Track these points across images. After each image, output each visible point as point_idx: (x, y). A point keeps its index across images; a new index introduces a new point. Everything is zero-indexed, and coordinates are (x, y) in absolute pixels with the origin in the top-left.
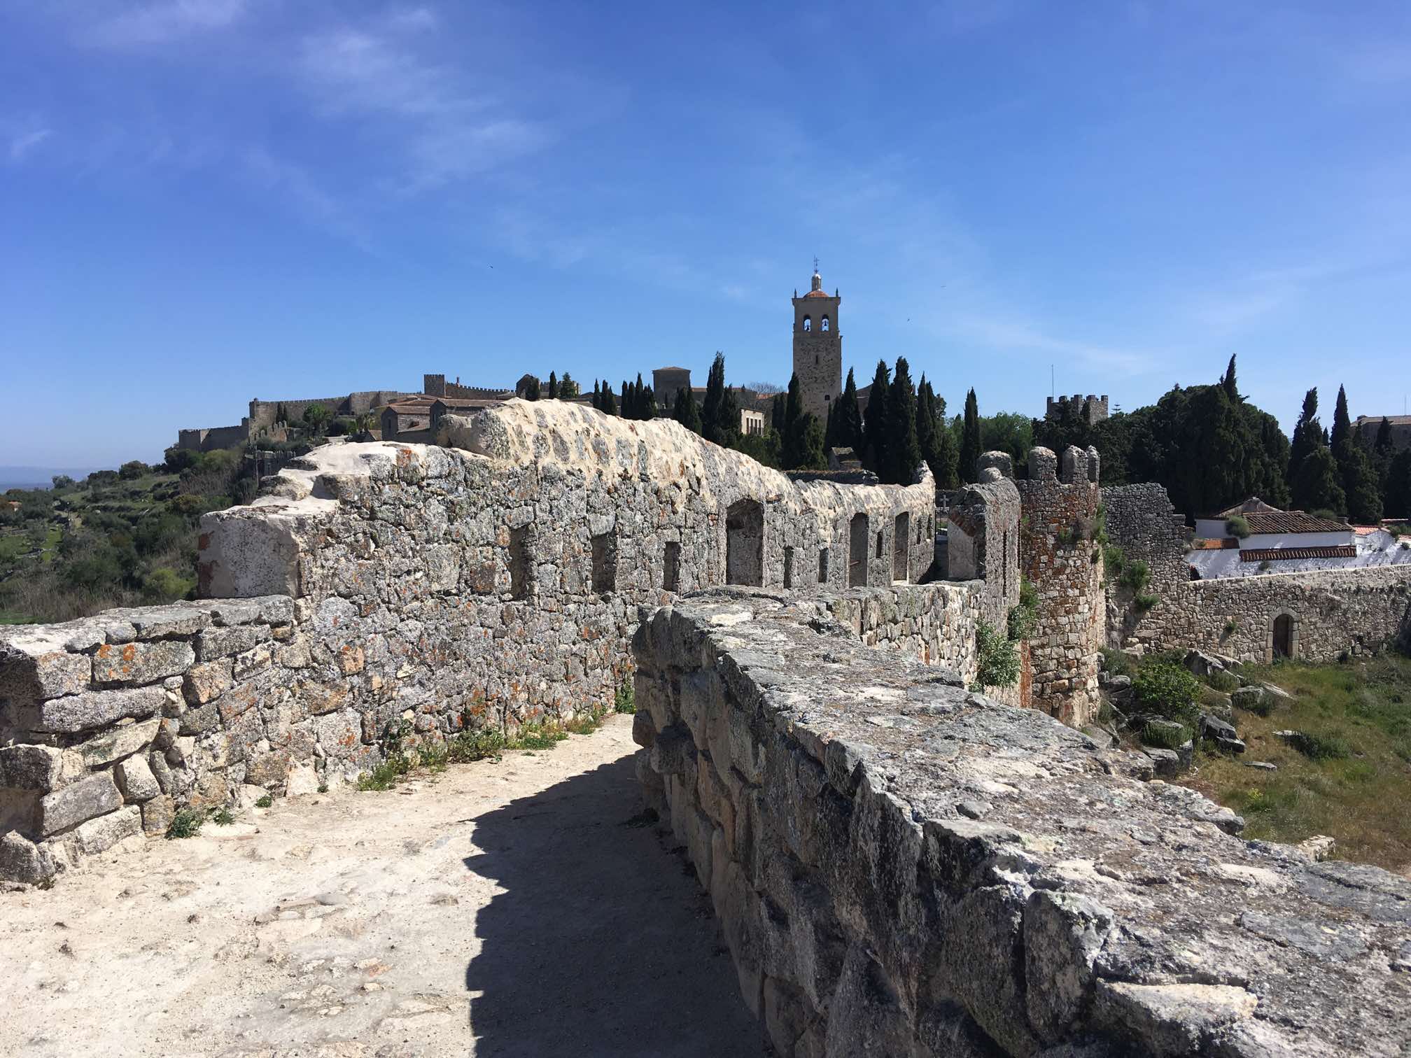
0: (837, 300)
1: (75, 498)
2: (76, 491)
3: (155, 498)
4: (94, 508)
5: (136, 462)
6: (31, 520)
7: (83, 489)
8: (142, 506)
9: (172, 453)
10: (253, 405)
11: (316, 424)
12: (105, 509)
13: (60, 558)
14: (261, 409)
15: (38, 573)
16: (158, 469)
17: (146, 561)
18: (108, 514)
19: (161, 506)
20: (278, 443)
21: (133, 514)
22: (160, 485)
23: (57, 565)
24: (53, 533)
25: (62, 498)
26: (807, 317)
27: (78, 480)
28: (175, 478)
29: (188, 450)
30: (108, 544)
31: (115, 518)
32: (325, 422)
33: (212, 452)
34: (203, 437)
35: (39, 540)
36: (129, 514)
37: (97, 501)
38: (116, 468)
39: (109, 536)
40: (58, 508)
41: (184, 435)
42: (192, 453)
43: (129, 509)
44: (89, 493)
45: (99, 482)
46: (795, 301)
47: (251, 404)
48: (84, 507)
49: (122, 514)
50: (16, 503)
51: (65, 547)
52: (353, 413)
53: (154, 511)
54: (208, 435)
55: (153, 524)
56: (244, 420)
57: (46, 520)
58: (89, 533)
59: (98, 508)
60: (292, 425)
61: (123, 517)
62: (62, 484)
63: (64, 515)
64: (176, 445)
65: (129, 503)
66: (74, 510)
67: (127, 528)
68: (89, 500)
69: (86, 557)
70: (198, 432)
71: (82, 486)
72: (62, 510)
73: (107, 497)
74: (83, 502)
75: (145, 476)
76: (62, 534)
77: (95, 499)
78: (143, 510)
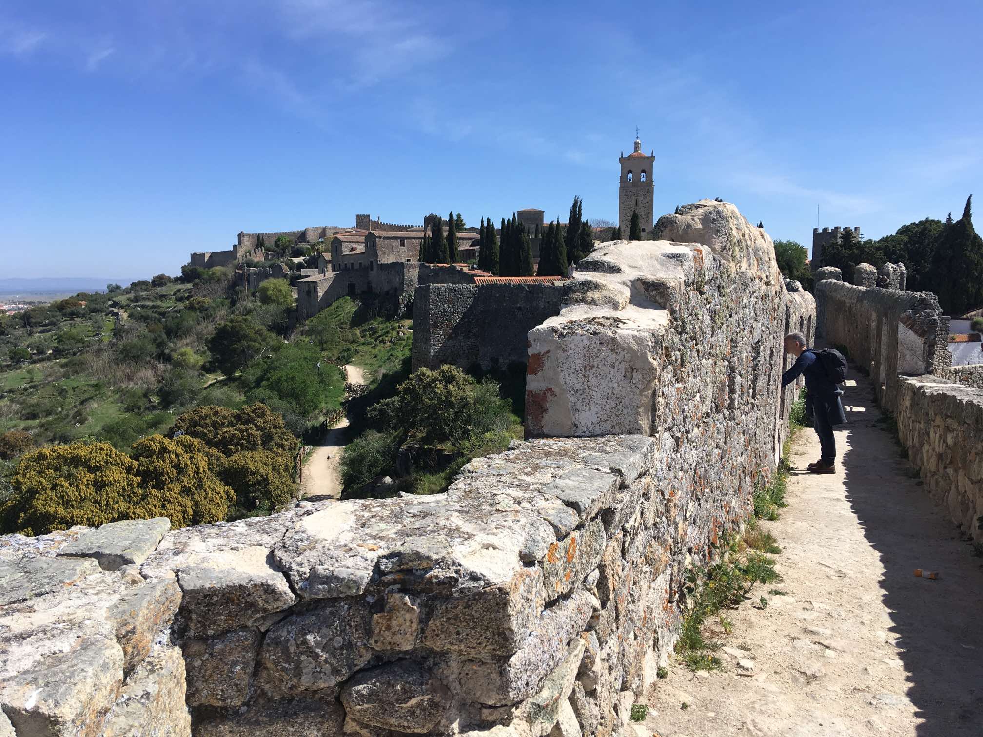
0: (652, 158)
1: (123, 299)
2: (123, 295)
3: (176, 300)
4: (136, 306)
5: (163, 275)
6: (94, 314)
7: (127, 293)
8: (168, 305)
9: (186, 269)
10: (240, 236)
11: (284, 250)
12: (143, 307)
13: (114, 340)
14: (246, 239)
15: (100, 351)
16: (177, 279)
17: (173, 343)
18: (145, 310)
19: (181, 306)
20: (258, 262)
21: (162, 310)
22: (179, 291)
23: (112, 345)
24: (109, 323)
25: (114, 299)
26: (630, 171)
27: (124, 287)
28: (189, 286)
29: (197, 267)
30: (146, 331)
31: (149, 313)
32: (290, 248)
33: (215, 268)
34: (207, 258)
35: (99, 327)
36: (159, 310)
37: (137, 301)
38: (149, 279)
39: (147, 326)
40: (111, 306)
41: (194, 256)
42: (200, 269)
43: (159, 307)
44: (132, 296)
45: (138, 288)
46: (622, 160)
47: (239, 235)
48: (128, 306)
49: (155, 310)
50: (83, 302)
51: (118, 332)
52: (308, 242)
53: (176, 308)
54: (210, 257)
55: (177, 317)
56: (234, 246)
57: (104, 314)
58: (133, 323)
59: (138, 306)
60: (267, 249)
61: (156, 312)
62: (114, 289)
63: (116, 310)
64: (188, 264)
65: (159, 303)
66: (122, 307)
67: (159, 320)
68: (132, 301)
69: (131, 339)
70: (203, 255)
71: (127, 291)
72: (114, 307)
73: (144, 299)
74: (128, 302)
75: (169, 284)
76: (115, 323)
77: (136, 300)
78: (169, 308)
